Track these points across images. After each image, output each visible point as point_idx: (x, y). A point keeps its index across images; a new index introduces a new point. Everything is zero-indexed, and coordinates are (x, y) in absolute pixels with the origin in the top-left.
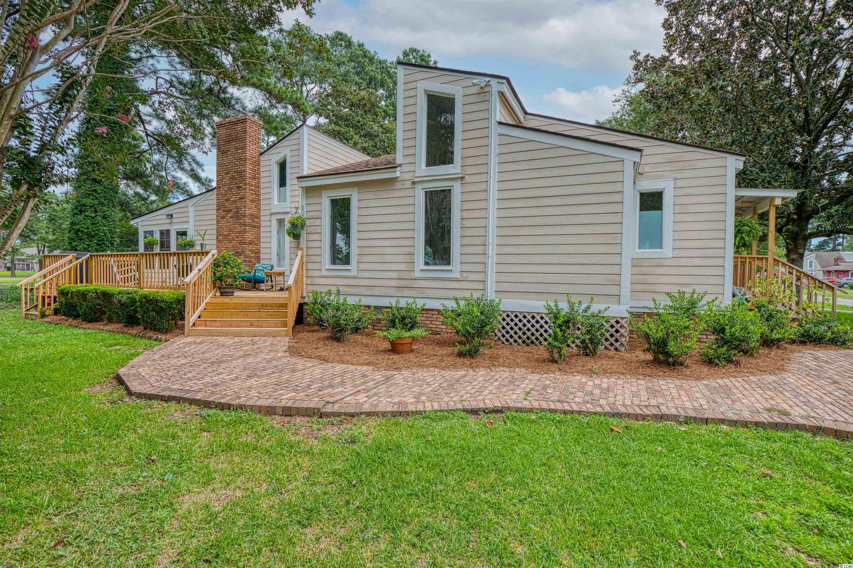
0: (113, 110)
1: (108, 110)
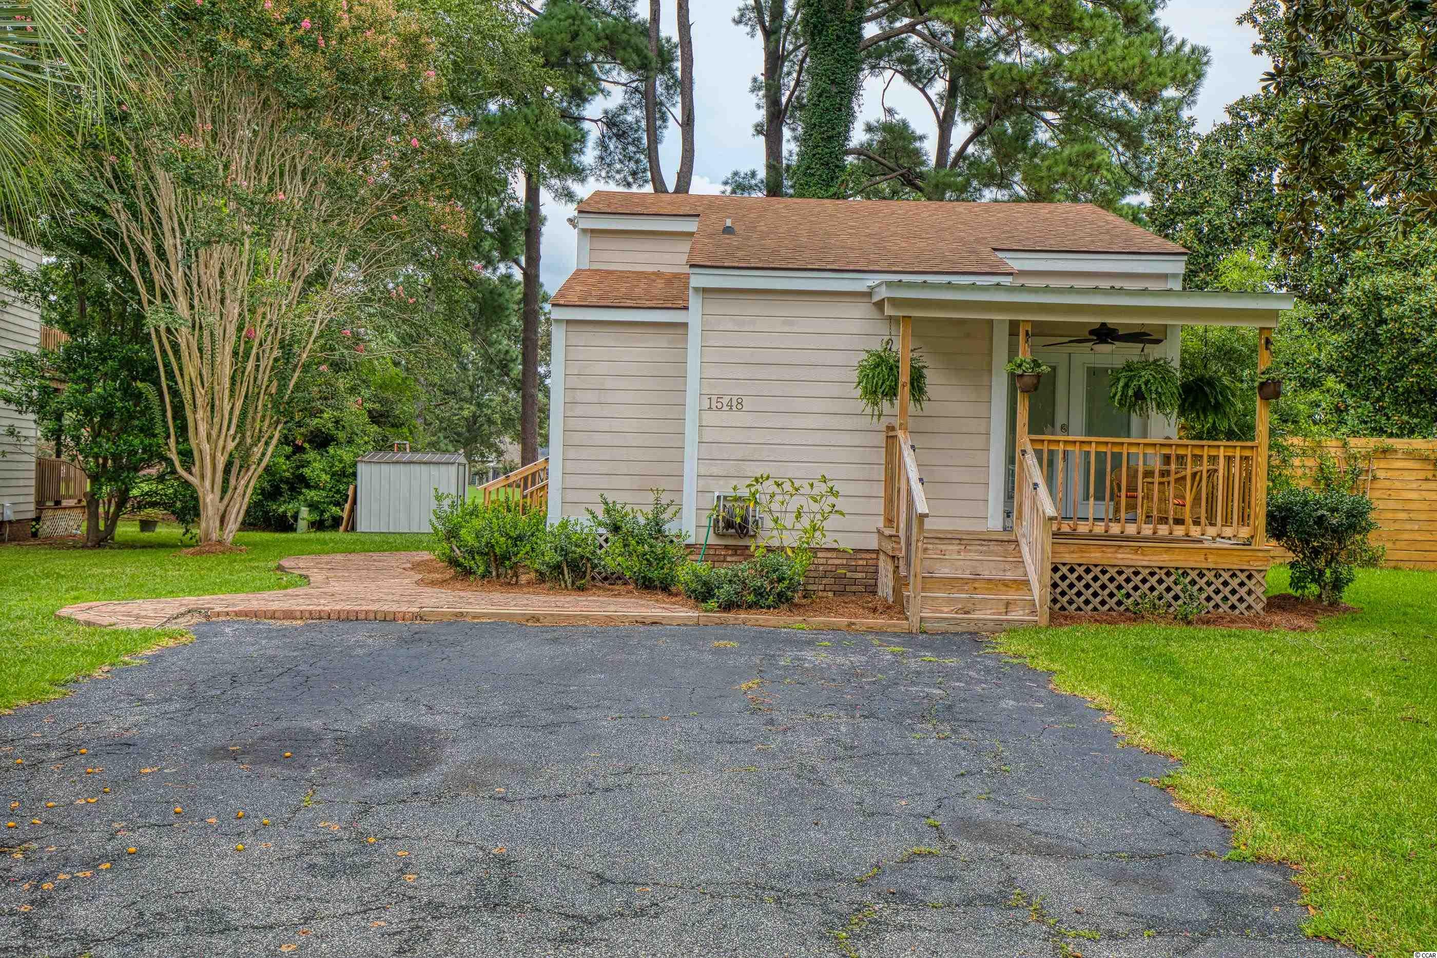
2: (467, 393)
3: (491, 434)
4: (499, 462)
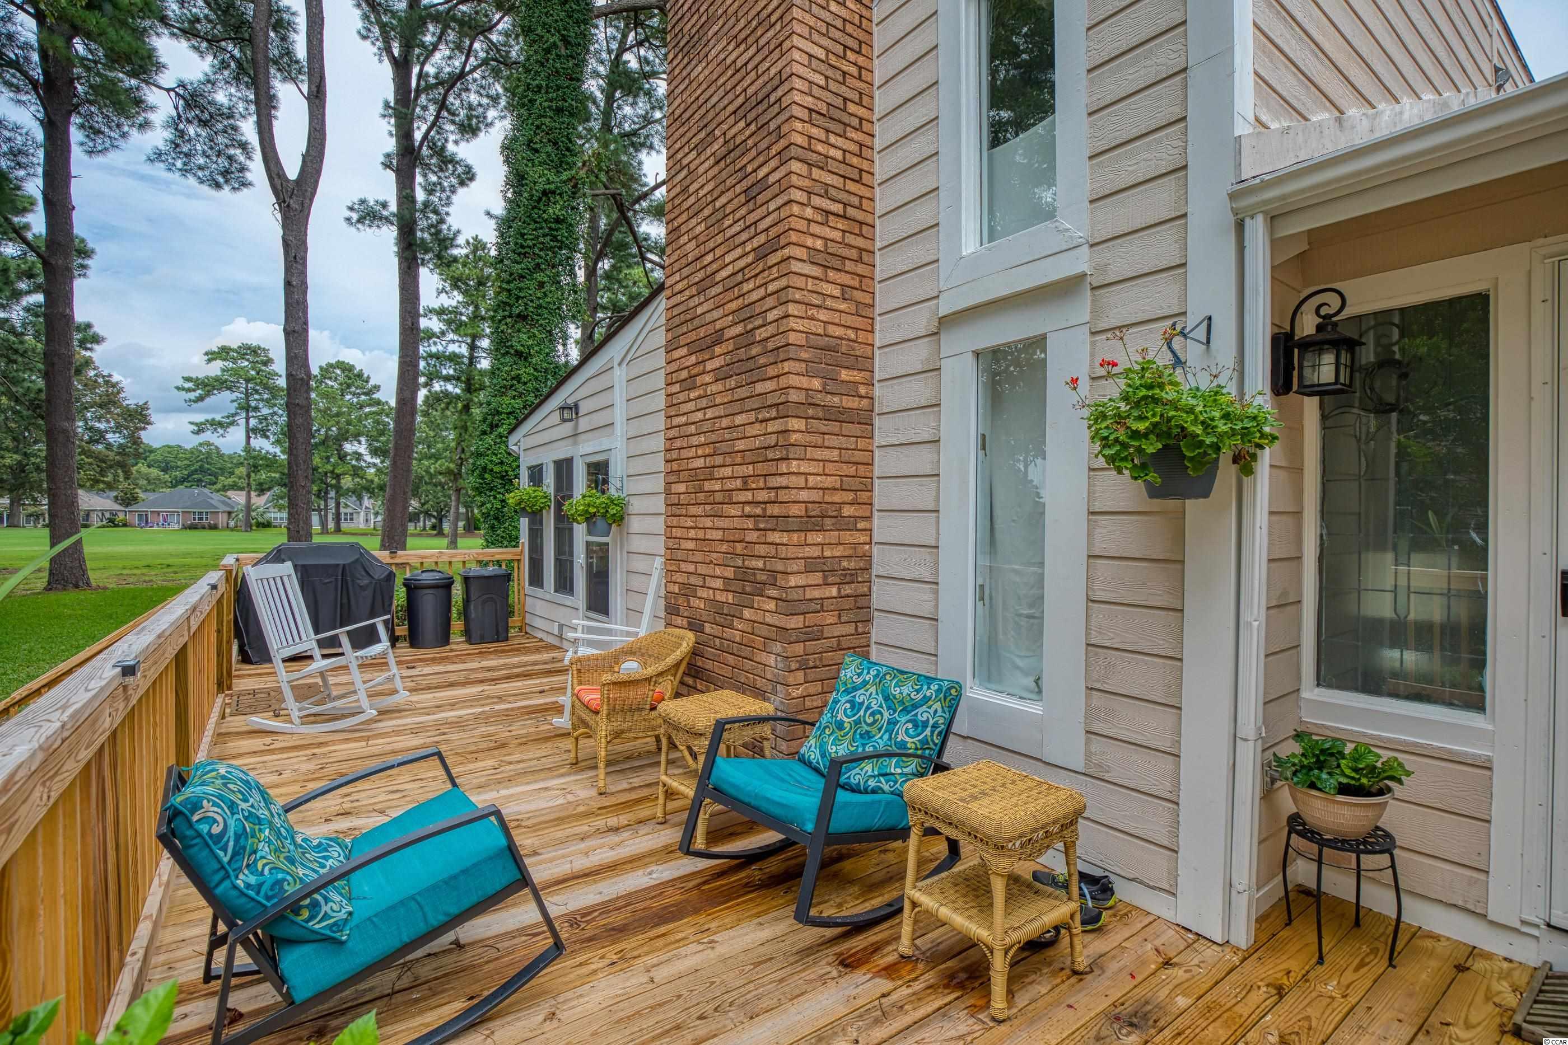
0: (553, 192)
1: (545, 193)
3: (42, 481)
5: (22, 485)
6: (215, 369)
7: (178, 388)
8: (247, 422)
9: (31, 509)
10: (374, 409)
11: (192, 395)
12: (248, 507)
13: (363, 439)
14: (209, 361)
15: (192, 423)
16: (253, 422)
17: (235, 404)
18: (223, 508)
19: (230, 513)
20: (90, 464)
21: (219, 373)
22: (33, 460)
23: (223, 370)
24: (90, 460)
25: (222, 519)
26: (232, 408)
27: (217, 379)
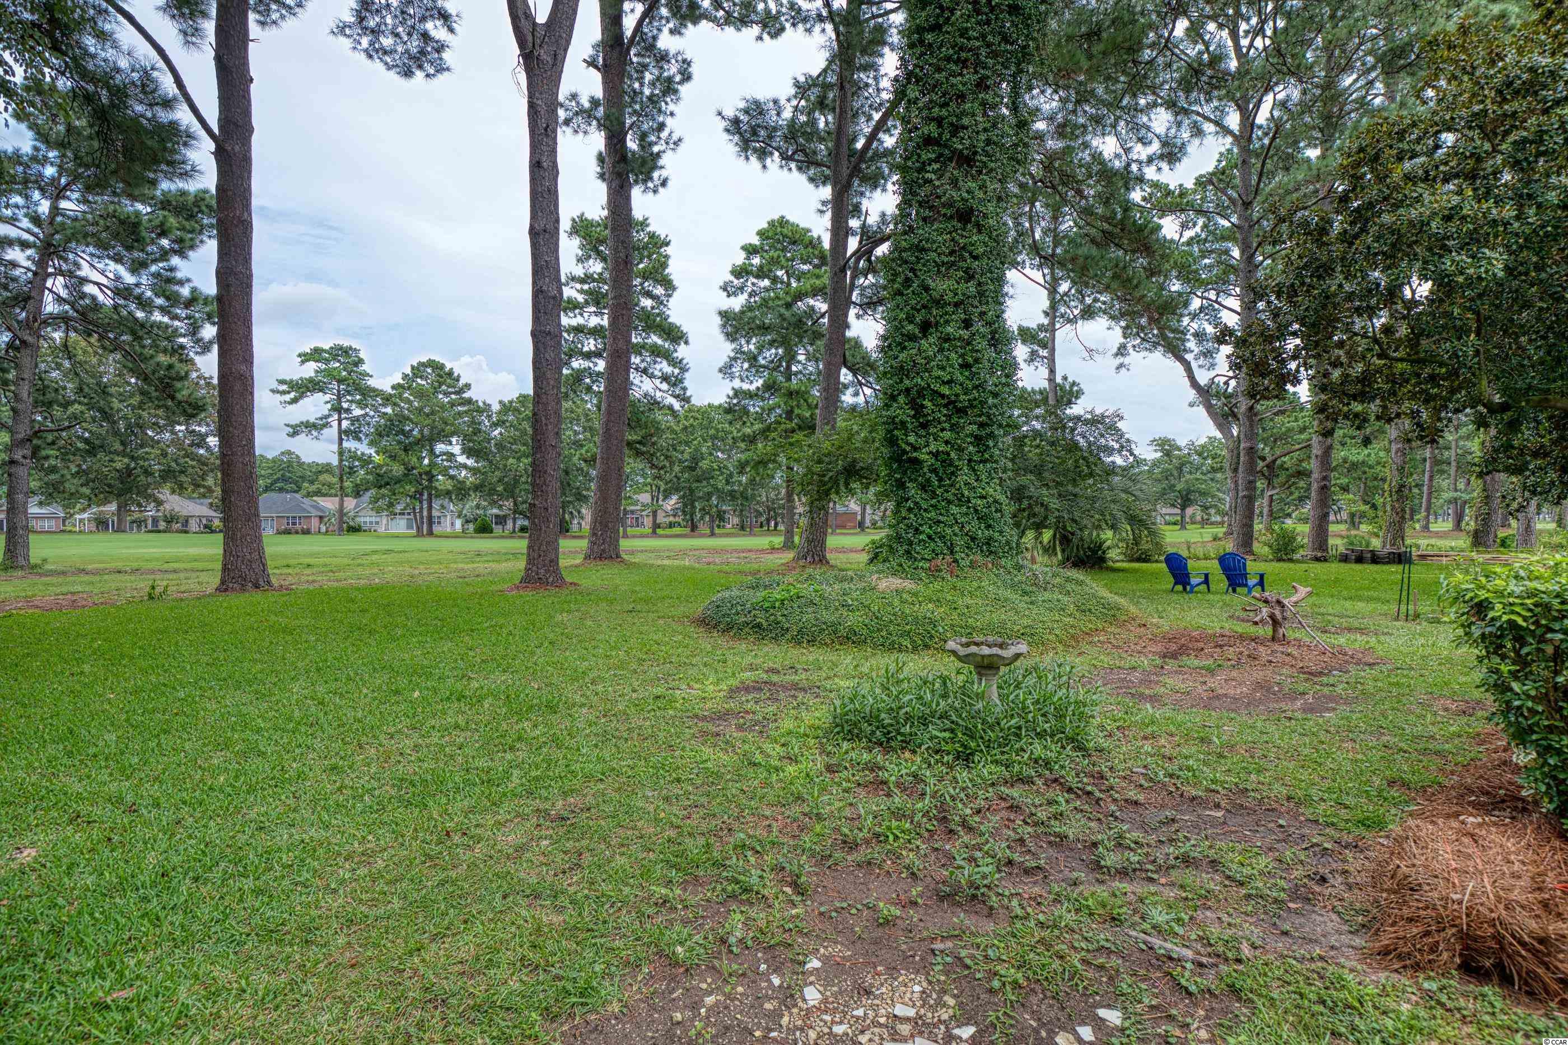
2: (118, 446)
3: (149, 485)
4: (158, 511)
5: (129, 490)
6: (310, 370)
7: (273, 391)
8: (340, 424)
9: (136, 515)
10: (465, 408)
11: (288, 397)
12: (341, 512)
13: (454, 440)
14: (303, 362)
15: (287, 425)
16: (345, 424)
17: (329, 406)
18: (314, 513)
19: (321, 518)
20: (193, 467)
21: (313, 374)
22: (141, 463)
23: (317, 372)
24: (194, 463)
25: (315, 523)
26: (325, 409)
27: (311, 380)
